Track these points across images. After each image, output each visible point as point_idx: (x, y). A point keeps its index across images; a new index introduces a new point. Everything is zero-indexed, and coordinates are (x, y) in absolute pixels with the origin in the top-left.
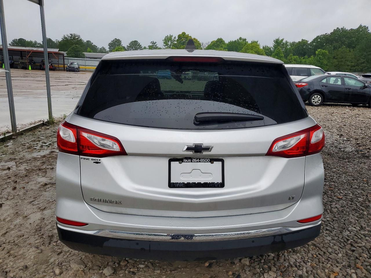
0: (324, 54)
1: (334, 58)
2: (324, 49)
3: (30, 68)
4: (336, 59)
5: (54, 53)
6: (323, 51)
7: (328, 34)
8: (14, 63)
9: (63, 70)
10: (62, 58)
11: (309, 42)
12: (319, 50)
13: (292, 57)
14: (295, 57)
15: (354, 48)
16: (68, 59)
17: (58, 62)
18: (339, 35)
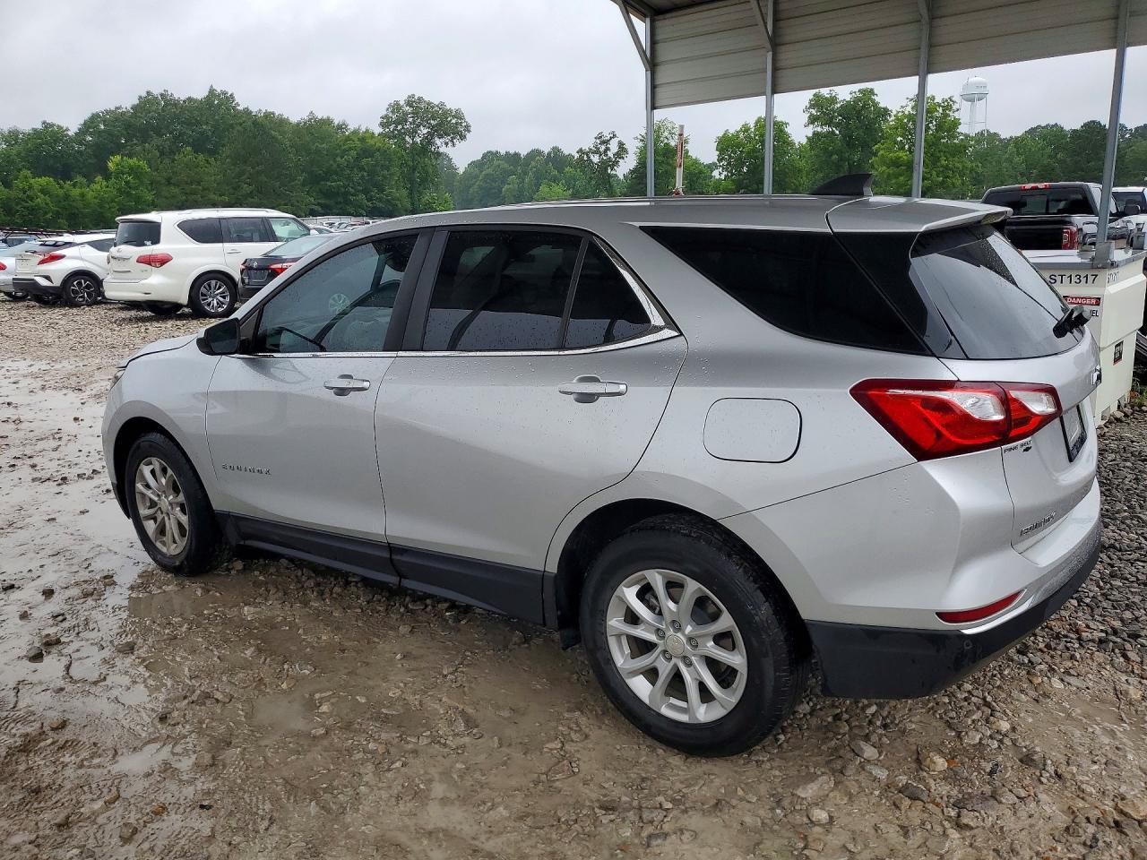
0: (133, 171)
1: (169, 182)
2: (130, 156)
4: (174, 185)
6: (130, 161)
7: (124, 110)
11: (71, 133)
12: (117, 158)
13: (32, 181)
14: (43, 180)
15: (213, 153)
18: (159, 114)
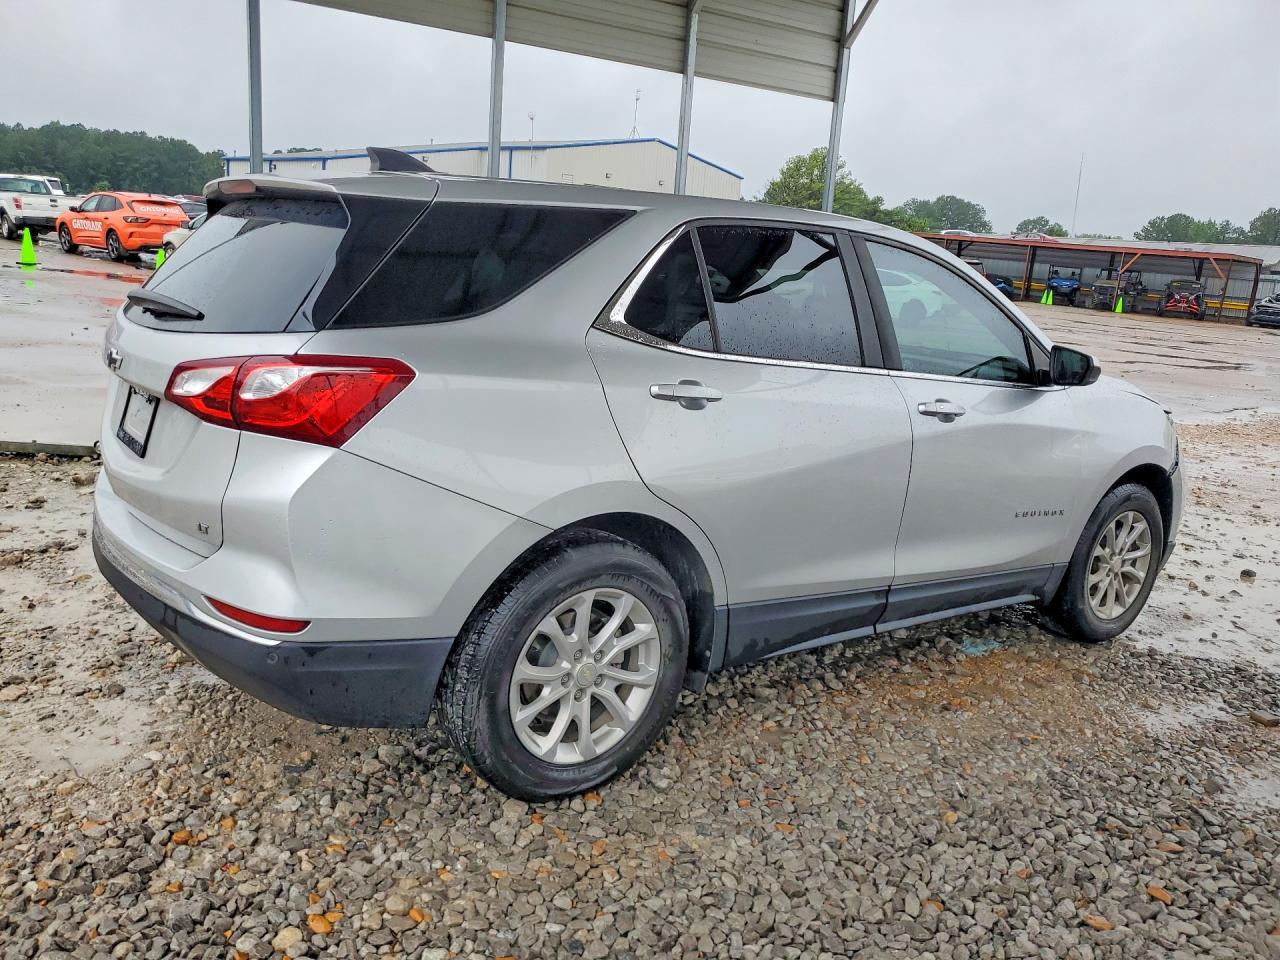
3: (1119, 308)
5: (1215, 259)
8: (1078, 289)
9: (1244, 321)
10: (1253, 276)
16: (1274, 281)
17: (1224, 289)
